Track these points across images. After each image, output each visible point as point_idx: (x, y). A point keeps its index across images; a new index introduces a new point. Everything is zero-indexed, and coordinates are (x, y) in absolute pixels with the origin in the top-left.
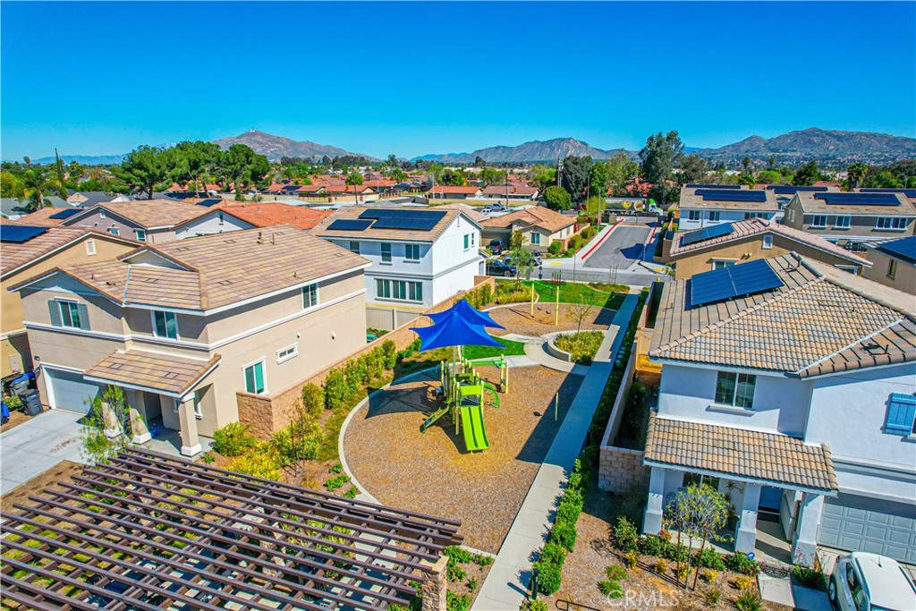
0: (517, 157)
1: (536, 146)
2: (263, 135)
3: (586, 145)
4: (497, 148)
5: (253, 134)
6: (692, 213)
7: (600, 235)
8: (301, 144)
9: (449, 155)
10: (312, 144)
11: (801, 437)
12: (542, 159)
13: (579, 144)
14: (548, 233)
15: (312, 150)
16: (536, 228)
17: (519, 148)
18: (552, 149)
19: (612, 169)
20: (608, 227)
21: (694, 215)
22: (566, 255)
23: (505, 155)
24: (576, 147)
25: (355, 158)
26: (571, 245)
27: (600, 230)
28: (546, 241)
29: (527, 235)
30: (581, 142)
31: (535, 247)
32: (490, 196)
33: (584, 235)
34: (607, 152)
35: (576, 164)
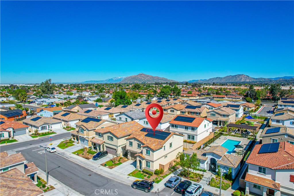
0: (224, 81)
1: (230, 77)
2: (144, 75)
3: (249, 76)
4: (217, 78)
5: (141, 74)
6: (280, 105)
7: (260, 108)
8: (155, 77)
9: (200, 80)
10: (158, 77)
11: (284, 125)
12: (233, 81)
13: (246, 76)
14: (251, 108)
15: (158, 79)
16: (248, 107)
17: (224, 78)
18: (236, 78)
19: (261, 92)
20: (262, 107)
21: (281, 106)
22: (254, 112)
23: (219, 80)
24: (245, 77)
25: (176, 83)
26: (255, 110)
27: (260, 107)
28: (250, 109)
29: (247, 108)
30: (247, 76)
31: (248, 110)
32: (229, 98)
33: (257, 108)
34: (256, 79)
35: (252, 91)
